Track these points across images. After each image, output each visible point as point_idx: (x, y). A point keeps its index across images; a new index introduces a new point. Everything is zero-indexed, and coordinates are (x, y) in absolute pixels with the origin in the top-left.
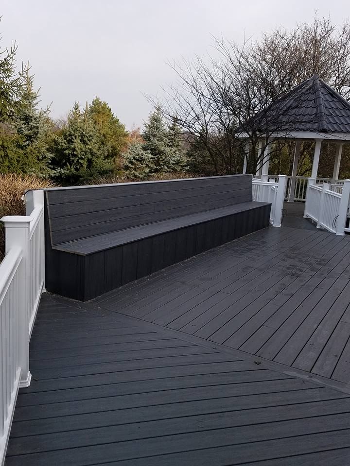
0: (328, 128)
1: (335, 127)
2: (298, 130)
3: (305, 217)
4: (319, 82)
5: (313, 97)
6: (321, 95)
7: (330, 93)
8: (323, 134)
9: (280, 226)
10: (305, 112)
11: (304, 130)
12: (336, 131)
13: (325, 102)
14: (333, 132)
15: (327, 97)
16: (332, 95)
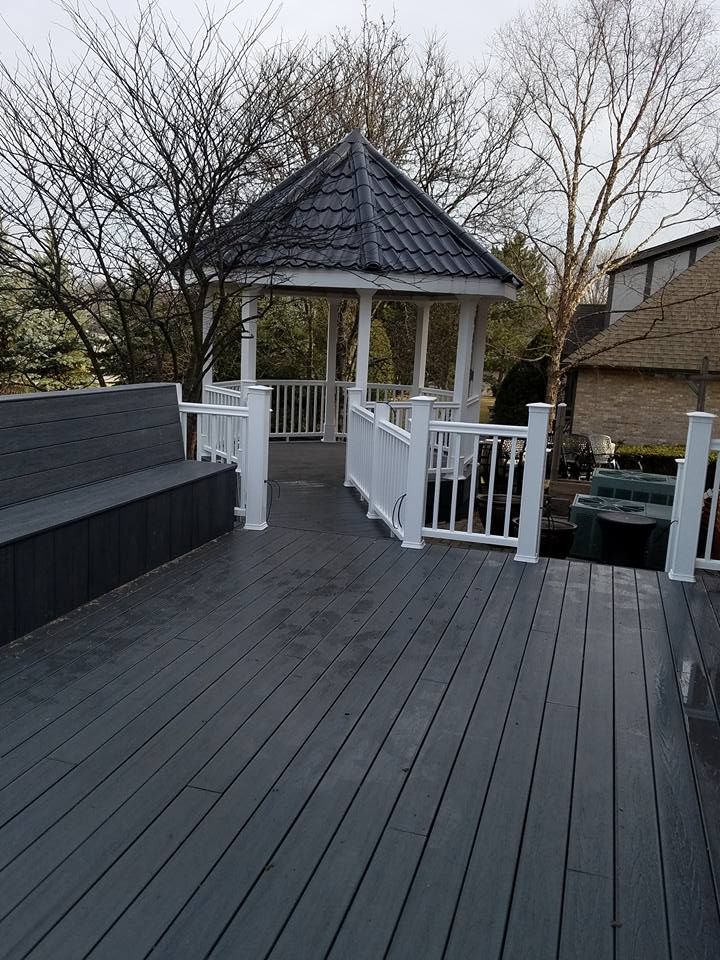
0: (385, 260)
1: (401, 260)
2: (314, 266)
3: (346, 484)
4: (362, 149)
5: (349, 184)
6: (368, 180)
7: (390, 177)
8: (372, 277)
9: (263, 526)
10: (331, 222)
11: (328, 268)
12: (402, 270)
13: (377, 198)
14: (397, 272)
15: (385, 187)
16: (393, 181)
